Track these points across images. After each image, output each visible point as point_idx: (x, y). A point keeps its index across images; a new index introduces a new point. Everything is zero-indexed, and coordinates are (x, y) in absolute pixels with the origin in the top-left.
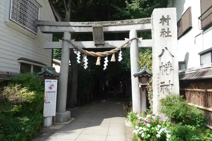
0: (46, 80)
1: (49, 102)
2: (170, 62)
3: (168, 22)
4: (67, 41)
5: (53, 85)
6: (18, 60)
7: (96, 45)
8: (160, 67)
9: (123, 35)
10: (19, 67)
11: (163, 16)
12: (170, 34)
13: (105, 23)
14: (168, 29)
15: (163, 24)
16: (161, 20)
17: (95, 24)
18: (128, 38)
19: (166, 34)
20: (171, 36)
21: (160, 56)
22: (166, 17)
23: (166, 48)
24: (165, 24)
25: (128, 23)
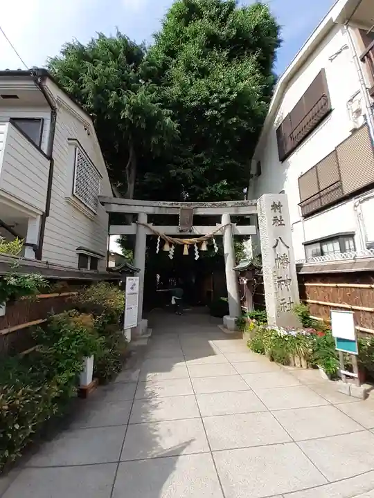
1: (131, 308)
2: (285, 253)
4: (143, 225)
6: (77, 249)
7: (181, 231)
8: (276, 259)
9: (213, 220)
10: (77, 260)
11: (274, 203)
12: (283, 223)
14: (281, 217)
15: (275, 211)
16: (272, 206)
18: (221, 223)
19: (279, 223)
21: (275, 247)
22: (277, 203)
23: (280, 238)
24: (277, 211)
25: (220, 206)
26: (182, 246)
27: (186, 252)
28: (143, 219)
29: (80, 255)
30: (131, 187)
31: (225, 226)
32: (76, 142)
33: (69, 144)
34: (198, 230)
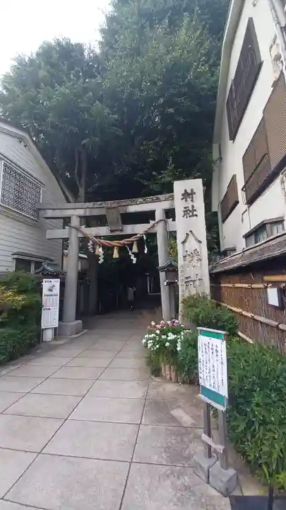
0: (44, 280)
1: (49, 309)
2: (196, 250)
3: (192, 198)
4: (75, 228)
6: (12, 255)
7: (112, 231)
8: (184, 257)
10: (14, 264)
11: (185, 190)
12: (195, 213)
13: (123, 202)
14: (193, 206)
15: (186, 201)
16: (183, 195)
17: (109, 203)
18: (154, 219)
19: (191, 214)
20: (196, 215)
21: (183, 243)
22: (189, 191)
23: (191, 231)
24: (189, 200)
25: (153, 201)
26: (112, 248)
27: (116, 255)
28: (75, 222)
29: (17, 260)
30: (82, 191)
31: (157, 223)
34: (129, 229)
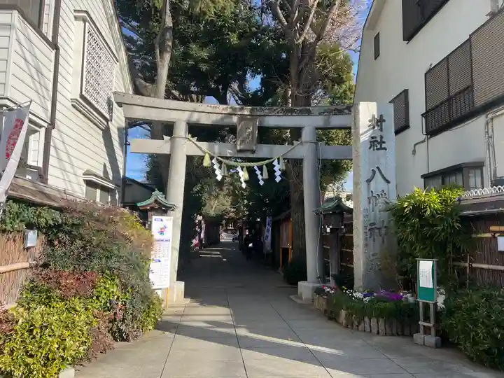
0: (154, 217)
1: (159, 261)
2: (383, 191)
3: (381, 126)
5: (165, 227)
6: (84, 174)
7: (240, 151)
11: (373, 116)
12: (384, 146)
13: (259, 110)
14: (382, 137)
15: (374, 129)
16: (370, 121)
18: (299, 140)
19: (379, 147)
20: (385, 149)
21: (369, 181)
22: (378, 117)
23: (378, 168)
25: (301, 114)
29: (89, 182)
32: (85, 15)
33: (76, 18)
34: (264, 150)
